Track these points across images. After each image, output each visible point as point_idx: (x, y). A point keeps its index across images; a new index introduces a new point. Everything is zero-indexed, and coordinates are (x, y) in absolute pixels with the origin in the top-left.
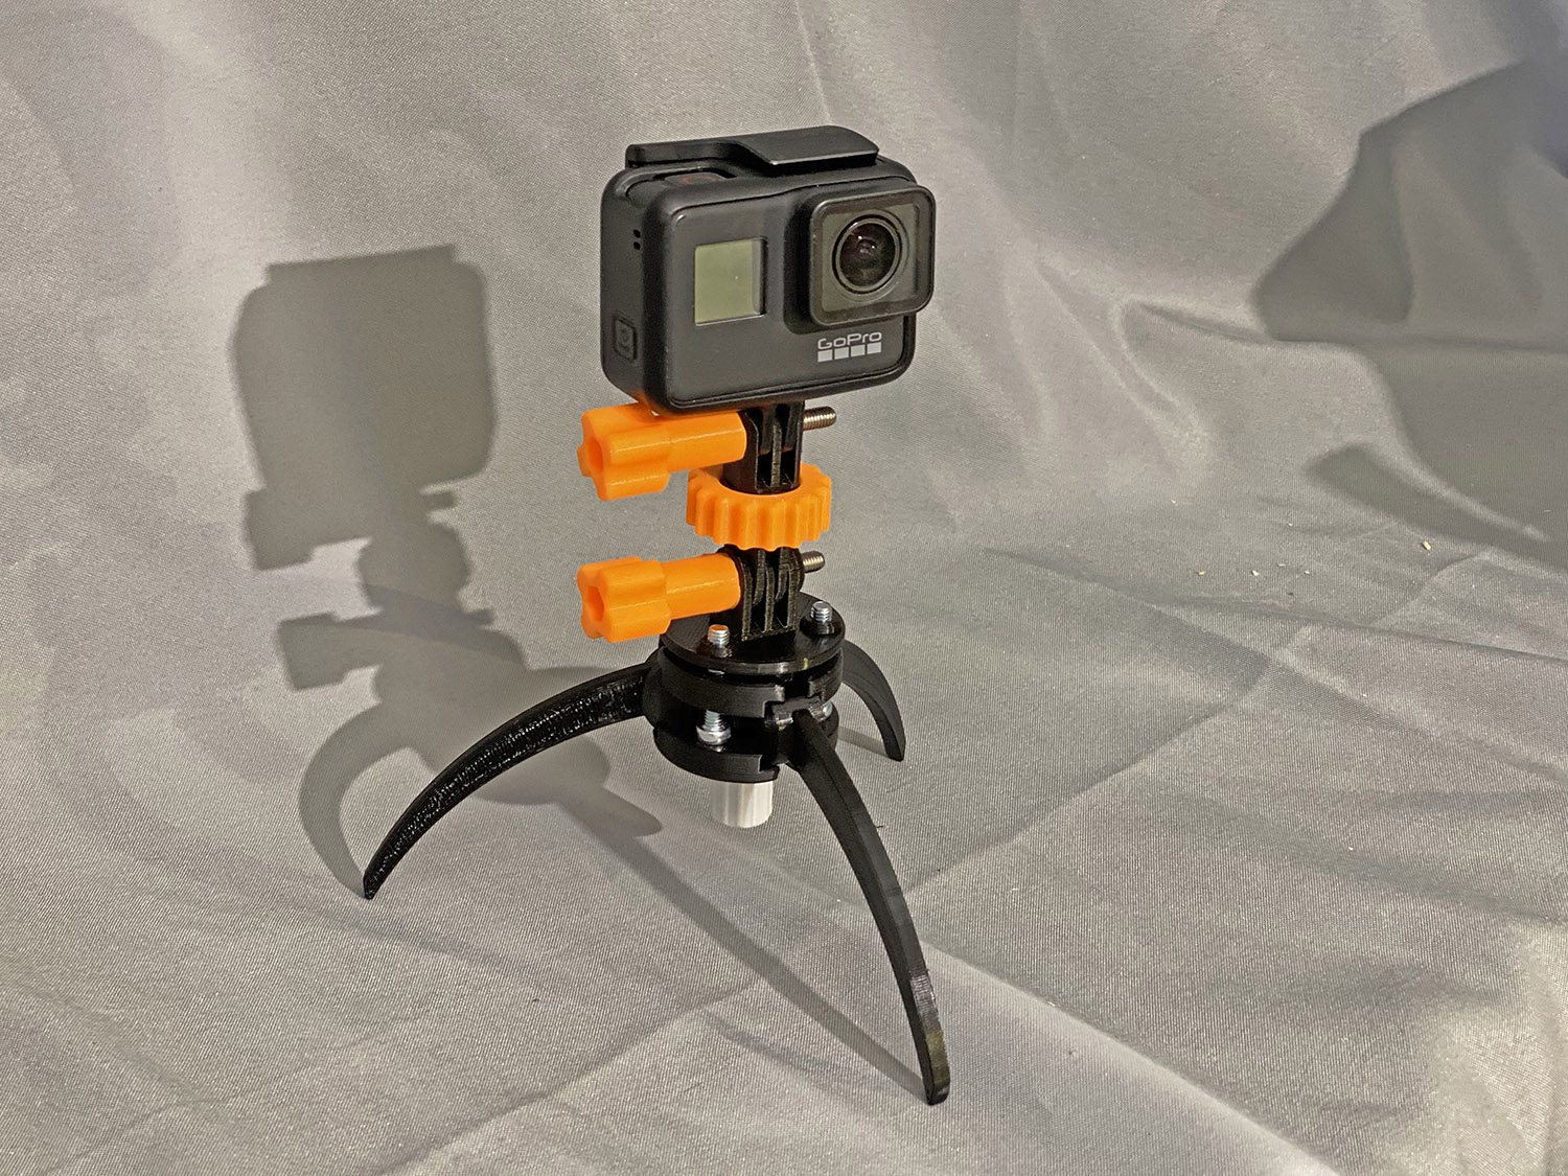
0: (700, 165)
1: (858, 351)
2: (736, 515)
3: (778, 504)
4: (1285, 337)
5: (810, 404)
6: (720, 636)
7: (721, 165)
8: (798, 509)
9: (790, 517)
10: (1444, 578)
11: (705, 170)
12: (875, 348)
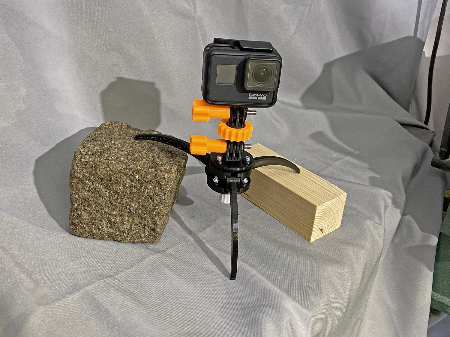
0: (228, 45)
1: (260, 98)
2: (230, 133)
3: (241, 131)
4: (307, 108)
5: (249, 109)
6: (220, 159)
7: (233, 46)
8: (245, 132)
9: (243, 134)
10: (337, 163)
11: (229, 47)
12: (265, 98)
